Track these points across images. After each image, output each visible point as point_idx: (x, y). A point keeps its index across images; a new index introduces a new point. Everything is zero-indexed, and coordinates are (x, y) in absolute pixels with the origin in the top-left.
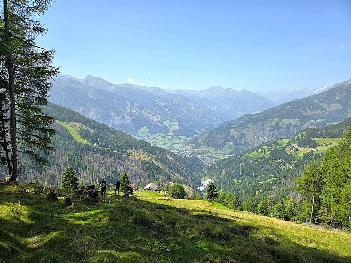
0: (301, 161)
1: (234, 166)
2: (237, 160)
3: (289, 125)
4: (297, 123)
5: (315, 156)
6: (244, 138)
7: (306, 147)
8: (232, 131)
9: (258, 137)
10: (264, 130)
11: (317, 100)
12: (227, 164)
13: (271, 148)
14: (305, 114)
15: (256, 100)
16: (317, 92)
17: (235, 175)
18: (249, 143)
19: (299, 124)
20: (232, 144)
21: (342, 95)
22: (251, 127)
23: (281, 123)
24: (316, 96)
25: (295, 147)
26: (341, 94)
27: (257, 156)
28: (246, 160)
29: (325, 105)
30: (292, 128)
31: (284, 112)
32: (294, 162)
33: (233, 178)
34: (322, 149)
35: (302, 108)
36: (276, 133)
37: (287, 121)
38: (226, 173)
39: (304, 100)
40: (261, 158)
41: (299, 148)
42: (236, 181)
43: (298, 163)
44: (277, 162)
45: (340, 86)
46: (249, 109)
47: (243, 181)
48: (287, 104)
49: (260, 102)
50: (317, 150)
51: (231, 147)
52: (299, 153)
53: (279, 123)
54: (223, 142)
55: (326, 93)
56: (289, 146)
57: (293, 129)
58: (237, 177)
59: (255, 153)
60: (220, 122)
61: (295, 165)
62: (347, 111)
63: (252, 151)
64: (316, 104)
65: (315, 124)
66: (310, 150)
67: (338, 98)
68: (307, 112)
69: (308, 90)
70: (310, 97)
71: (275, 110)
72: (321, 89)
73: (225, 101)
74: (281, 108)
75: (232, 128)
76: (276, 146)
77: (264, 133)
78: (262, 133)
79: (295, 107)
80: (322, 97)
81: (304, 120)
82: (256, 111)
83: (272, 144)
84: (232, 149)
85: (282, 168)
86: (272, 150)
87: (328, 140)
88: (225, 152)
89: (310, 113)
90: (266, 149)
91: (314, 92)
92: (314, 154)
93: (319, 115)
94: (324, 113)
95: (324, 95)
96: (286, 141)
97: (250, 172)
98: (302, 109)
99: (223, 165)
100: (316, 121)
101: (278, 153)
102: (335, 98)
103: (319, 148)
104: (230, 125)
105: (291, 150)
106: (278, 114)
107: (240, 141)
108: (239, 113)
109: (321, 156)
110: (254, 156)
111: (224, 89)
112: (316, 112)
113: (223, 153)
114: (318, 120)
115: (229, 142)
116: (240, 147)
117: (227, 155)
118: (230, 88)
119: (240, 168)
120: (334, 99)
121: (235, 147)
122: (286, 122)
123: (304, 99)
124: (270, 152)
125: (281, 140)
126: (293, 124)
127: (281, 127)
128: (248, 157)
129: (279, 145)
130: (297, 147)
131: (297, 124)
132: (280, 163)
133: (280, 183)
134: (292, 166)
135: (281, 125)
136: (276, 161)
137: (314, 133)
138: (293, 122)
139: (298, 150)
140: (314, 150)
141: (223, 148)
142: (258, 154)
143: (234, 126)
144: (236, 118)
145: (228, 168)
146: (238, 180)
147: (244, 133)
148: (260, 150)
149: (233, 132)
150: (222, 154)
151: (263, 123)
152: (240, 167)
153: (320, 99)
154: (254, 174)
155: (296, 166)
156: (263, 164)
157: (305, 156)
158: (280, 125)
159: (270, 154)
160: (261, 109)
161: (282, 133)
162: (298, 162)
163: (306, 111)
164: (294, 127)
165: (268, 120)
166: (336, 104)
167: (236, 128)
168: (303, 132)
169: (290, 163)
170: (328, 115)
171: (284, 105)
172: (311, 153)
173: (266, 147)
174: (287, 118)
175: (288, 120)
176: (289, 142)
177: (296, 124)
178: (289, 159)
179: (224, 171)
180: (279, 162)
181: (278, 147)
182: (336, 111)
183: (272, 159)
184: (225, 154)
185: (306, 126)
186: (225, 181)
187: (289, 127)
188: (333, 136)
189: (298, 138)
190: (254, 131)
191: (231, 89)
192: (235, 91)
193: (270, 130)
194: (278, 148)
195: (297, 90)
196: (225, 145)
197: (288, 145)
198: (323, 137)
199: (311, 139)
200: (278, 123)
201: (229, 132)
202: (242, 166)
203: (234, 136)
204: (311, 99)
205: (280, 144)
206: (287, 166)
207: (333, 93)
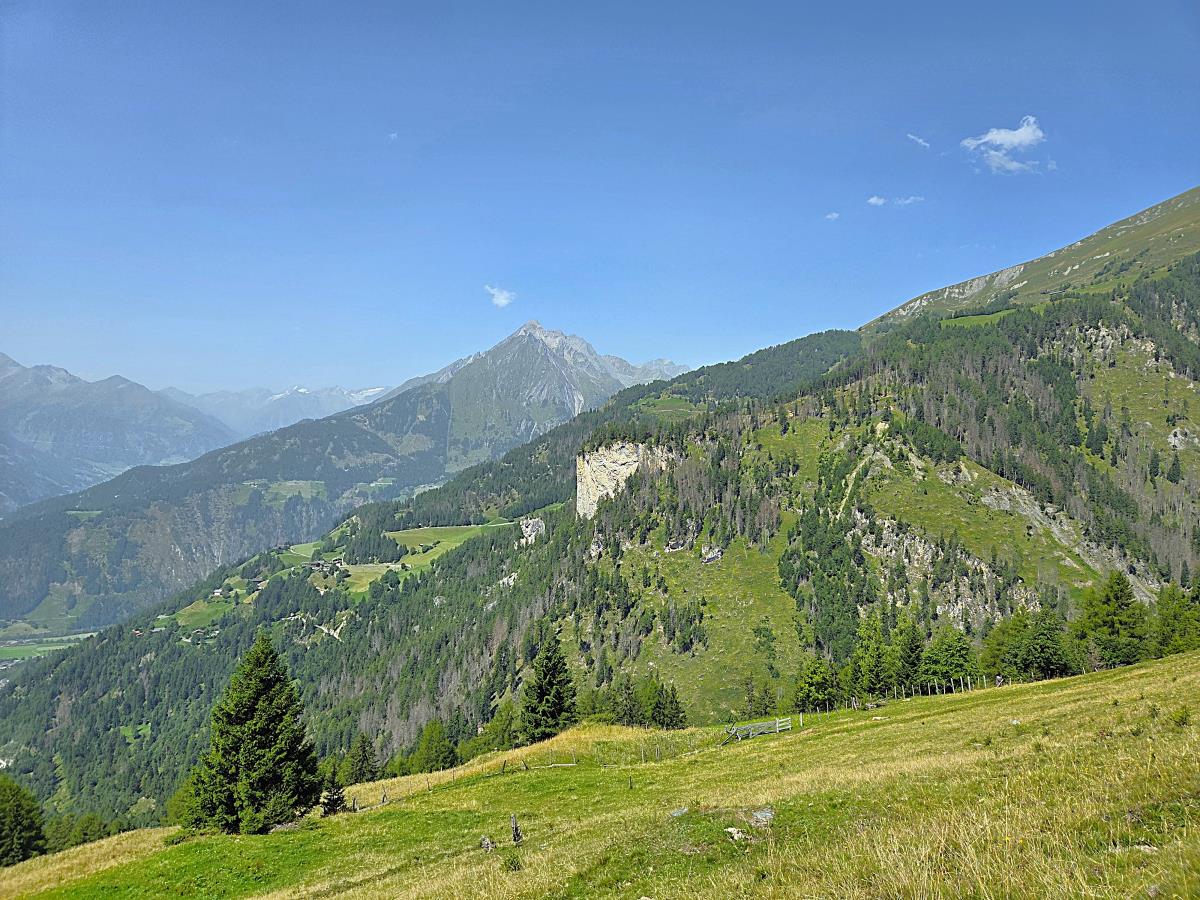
0: (366, 610)
1: (111, 674)
2: (125, 645)
3: (296, 500)
4: (319, 493)
5: (405, 585)
6: (132, 558)
7: (372, 562)
8: (76, 537)
9: (187, 550)
10: (209, 523)
11: (370, 423)
12: (78, 670)
13: (255, 579)
14: (341, 465)
15: (167, 419)
16: (360, 399)
17: (120, 708)
18: (155, 577)
19: (324, 497)
20: (78, 590)
21: (430, 411)
22: (158, 514)
23: (268, 497)
24: (366, 410)
25: (338, 565)
26: (427, 408)
27: (209, 615)
28: (165, 638)
29: (390, 438)
30: (304, 509)
31: (276, 458)
32: (343, 617)
33: (113, 720)
34: (416, 564)
35: (331, 445)
36: (251, 530)
37: (289, 488)
38: (77, 711)
39: (334, 422)
40: (224, 623)
41: (351, 569)
42: (127, 732)
43: (358, 616)
44: (286, 624)
45: (423, 387)
46: (142, 452)
47: (159, 724)
48: (283, 433)
49: (183, 425)
50: (404, 566)
51: (75, 602)
52: (353, 584)
53: (261, 497)
54: (34, 583)
55: (391, 404)
56: (318, 565)
57: (307, 512)
58: (133, 715)
59: (200, 606)
60: (13, 505)
61: (349, 623)
62: (444, 454)
63: (183, 602)
64: (367, 433)
65: (369, 492)
66: (382, 569)
67: (421, 418)
68: (344, 458)
69: (334, 393)
70: (349, 413)
71: (246, 451)
72: (371, 392)
73: (30, 415)
74: (264, 446)
75: (76, 523)
76: (273, 570)
77: (209, 535)
78: (201, 533)
79: (311, 441)
80: (381, 415)
81: (338, 482)
82: (169, 456)
83: (257, 564)
84: (81, 608)
85: (307, 642)
86: (262, 586)
87: (427, 533)
88: (46, 627)
89: (354, 461)
90: (238, 585)
91: (354, 400)
92: (402, 581)
93: (377, 467)
94: (388, 460)
95: (387, 407)
96: (305, 550)
97: (188, 680)
98: (329, 450)
99: (55, 681)
100: (372, 485)
101: (284, 595)
102: (415, 418)
103: (408, 560)
104: (69, 512)
105: (326, 577)
106: (258, 464)
107: (113, 573)
108: (97, 464)
109: (419, 582)
110: (197, 618)
111: (25, 369)
112: (371, 459)
113: (36, 632)
114: (376, 480)
115: (62, 583)
116: (115, 597)
117: (55, 639)
118: (54, 365)
119: (143, 675)
120: (412, 421)
121: (93, 598)
122: (283, 492)
123: (331, 418)
124: (257, 593)
125: (287, 549)
126: (307, 496)
127: (269, 509)
128: (174, 627)
129: (284, 568)
130: (344, 566)
131: (320, 497)
132: (299, 625)
133: (315, 694)
134: (338, 631)
135: (270, 501)
136: (283, 623)
137: (386, 516)
138: (306, 489)
139: (349, 576)
140: (396, 567)
141: (37, 609)
142: (209, 611)
143: (84, 516)
144: (85, 487)
145: (84, 687)
146: (139, 727)
147: (132, 539)
148: (217, 593)
149: (83, 542)
150: (34, 636)
151: (206, 499)
152: (139, 670)
153: (378, 420)
154: (203, 685)
155: (354, 627)
156: (238, 642)
157: (376, 590)
158: (266, 502)
159: (257, 601)
160: (186, 450)
161: (271, 529)
162: (356, 612)
163: (342, 457)
164: (311, 508)
165: (223, 486)
166: (417, 435)
167: (96, 522)
168: (353, 518)
169: (330, 619)
170: (400, 466)
171: (273, 436)
172: (391, 579)
173: (238, 578)
174: (286, 480)
175: (289, 483)
176: (317, 554)
177: (314, 495)
178: (327, 608)
179: (65, 703)
180: (294, 625)
181: (284, 574)
182: (420, 454)
183: (268, 619)
184: (46, 635)
185: (344, 502)
186: (76, 743)
187: (295, 510)
188: (438, 521)
189: (343, 538)
190: (172, 530)
191: (58, 370)
192: (75, 380)
193: (231, 524)
194: (285, 578)
195: (302, 390)
196: (48, 598)
197: (316, 562)
198: (413, 528)
199: (385, 537)
200: (257, 496)
201: (64, 541)
202: (148, 666)
203: (87, 556)
204: (354, 420)
205: (286, 563)
206: (323, 631)
207: (408, 404)
